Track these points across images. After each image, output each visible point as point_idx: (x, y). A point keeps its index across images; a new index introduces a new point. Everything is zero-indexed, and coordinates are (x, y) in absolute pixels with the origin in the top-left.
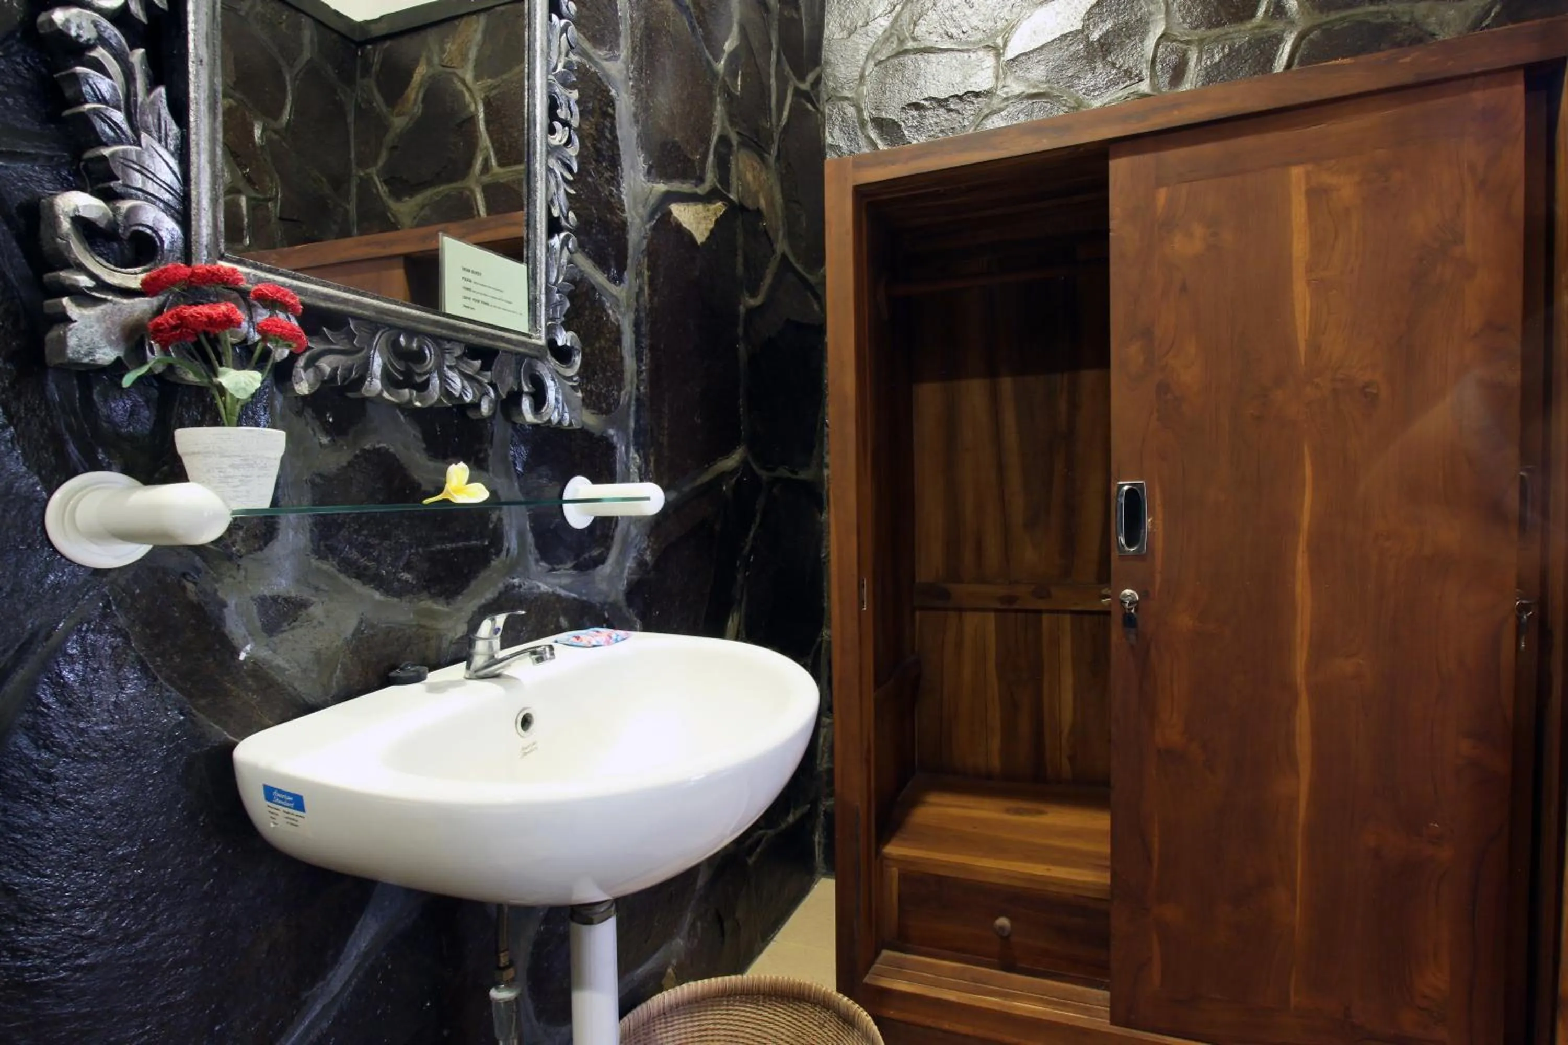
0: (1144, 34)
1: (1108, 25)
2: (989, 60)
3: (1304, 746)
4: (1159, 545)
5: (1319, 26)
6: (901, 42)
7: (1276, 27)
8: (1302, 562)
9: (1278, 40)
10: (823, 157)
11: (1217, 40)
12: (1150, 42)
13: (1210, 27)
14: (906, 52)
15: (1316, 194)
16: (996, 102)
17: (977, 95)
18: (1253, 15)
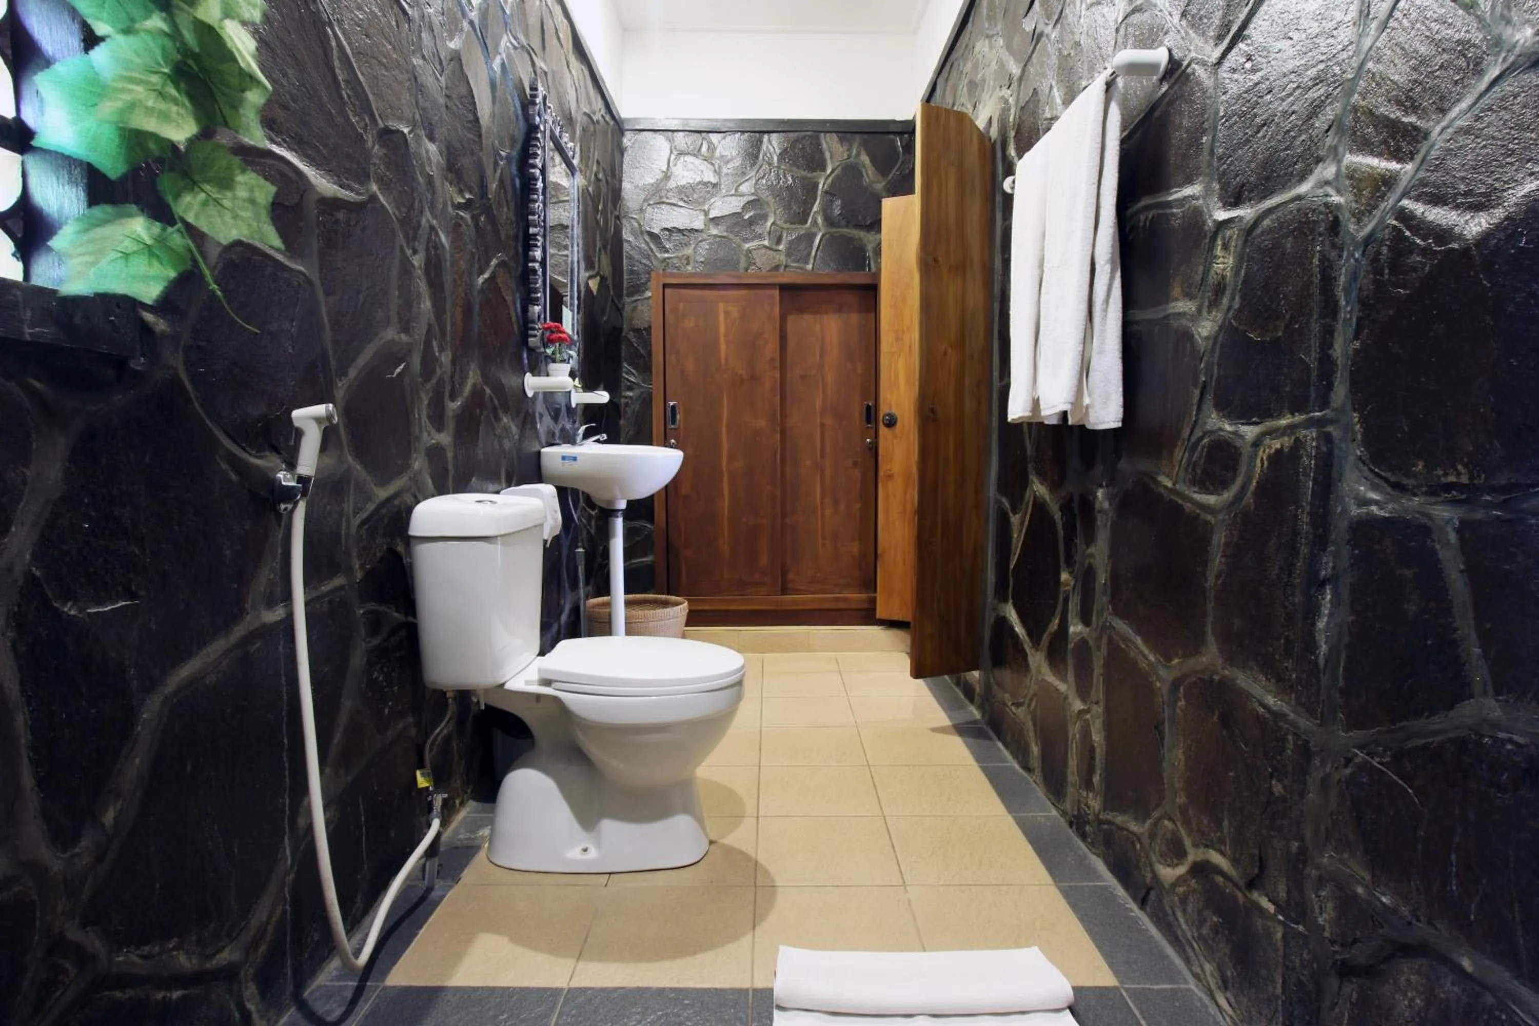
0: (766, 220)
1: (751, 214)
2: (702, 217)
3: (726, 491)
4: (682, 425)
5: (829, 233)
6: (661, 197)
7: (814, 230)
8: (724, 430)
9: (815, 235)
10: (622, 244)
11: (794, 229)
12: (769, 224)
13: (792, 224)
14: (663, 203)
15: (727, 313)
16: (705, 236)
17: (697, 231)
18: (806, 223)
